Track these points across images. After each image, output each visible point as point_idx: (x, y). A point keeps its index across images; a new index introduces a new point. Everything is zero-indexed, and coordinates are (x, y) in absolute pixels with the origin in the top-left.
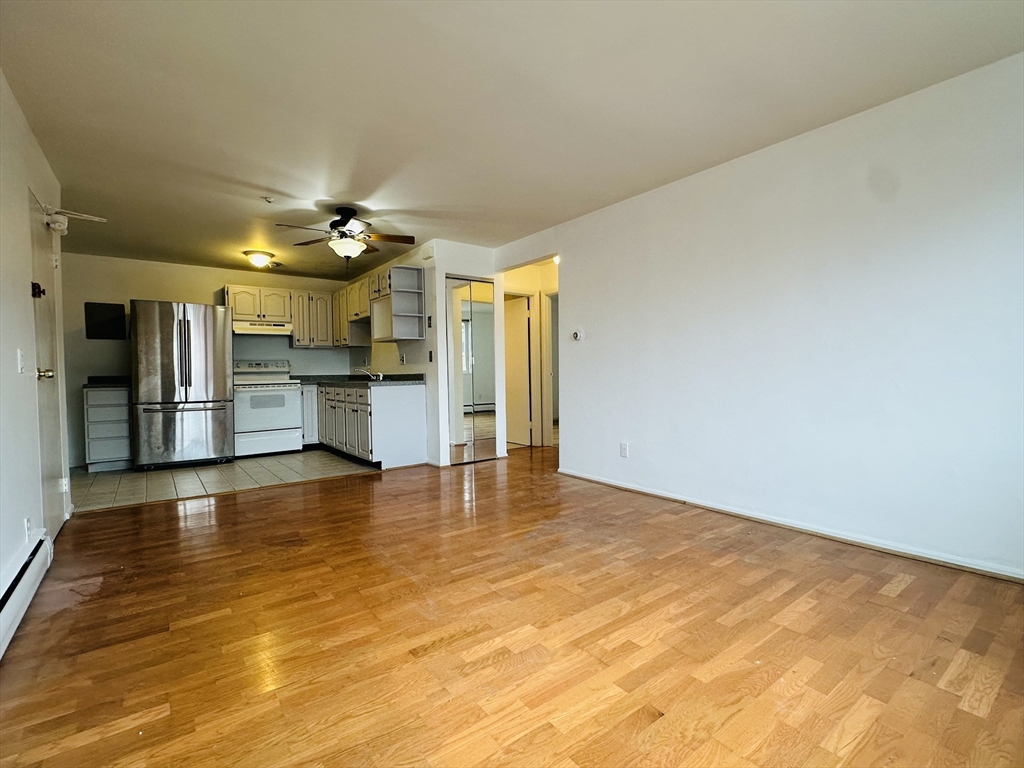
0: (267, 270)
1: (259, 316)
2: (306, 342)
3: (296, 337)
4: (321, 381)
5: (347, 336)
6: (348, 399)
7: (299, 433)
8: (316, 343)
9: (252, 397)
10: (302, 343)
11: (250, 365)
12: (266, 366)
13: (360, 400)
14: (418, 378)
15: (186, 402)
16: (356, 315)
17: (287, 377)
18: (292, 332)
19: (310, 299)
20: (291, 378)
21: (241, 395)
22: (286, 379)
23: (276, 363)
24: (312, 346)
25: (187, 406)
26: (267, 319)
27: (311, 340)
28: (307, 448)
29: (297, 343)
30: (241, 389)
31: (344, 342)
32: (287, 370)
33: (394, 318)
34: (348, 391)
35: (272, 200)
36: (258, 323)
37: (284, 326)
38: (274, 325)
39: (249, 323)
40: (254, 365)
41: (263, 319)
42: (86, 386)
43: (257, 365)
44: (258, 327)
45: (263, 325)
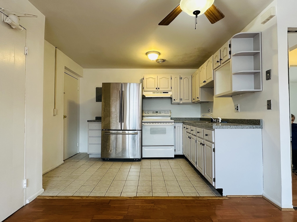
1: (156, 88)
2: (178, 101)
3: (173, 98)
4: (185, 121)
5: (199, 95)
6: (198, 134)
7: (172, 149)
8: (183, 101)
9: (151, 128)
10: (176, 101)
11: (153, 112)
12: (160, 113)
13: (206, 137)
14: (256, 123)
15: (121, 130)
16: (205, 82)
17: (169, 118)
18: (171, 96)
19: (181, 78)
20: (171, 119)
22: (169, 119)
23: (165, 111)
24: (181, 103)
26: (160, 89)
27: (181, 99)
28: (177, 157)
29: (174, 101)
30: (146, 124)
31: (197, 100)
32: (170, 115)
33: (233, 76)
34: (199, 129)
36: (156, 92)
37: (168, 93)
38: (163, 93)
39: (152, 92)
40: (155, 112)
41: (158, 90)
42: (88, 121)
43: (156, 112)
44: (156, 94)
45: (158, 93)
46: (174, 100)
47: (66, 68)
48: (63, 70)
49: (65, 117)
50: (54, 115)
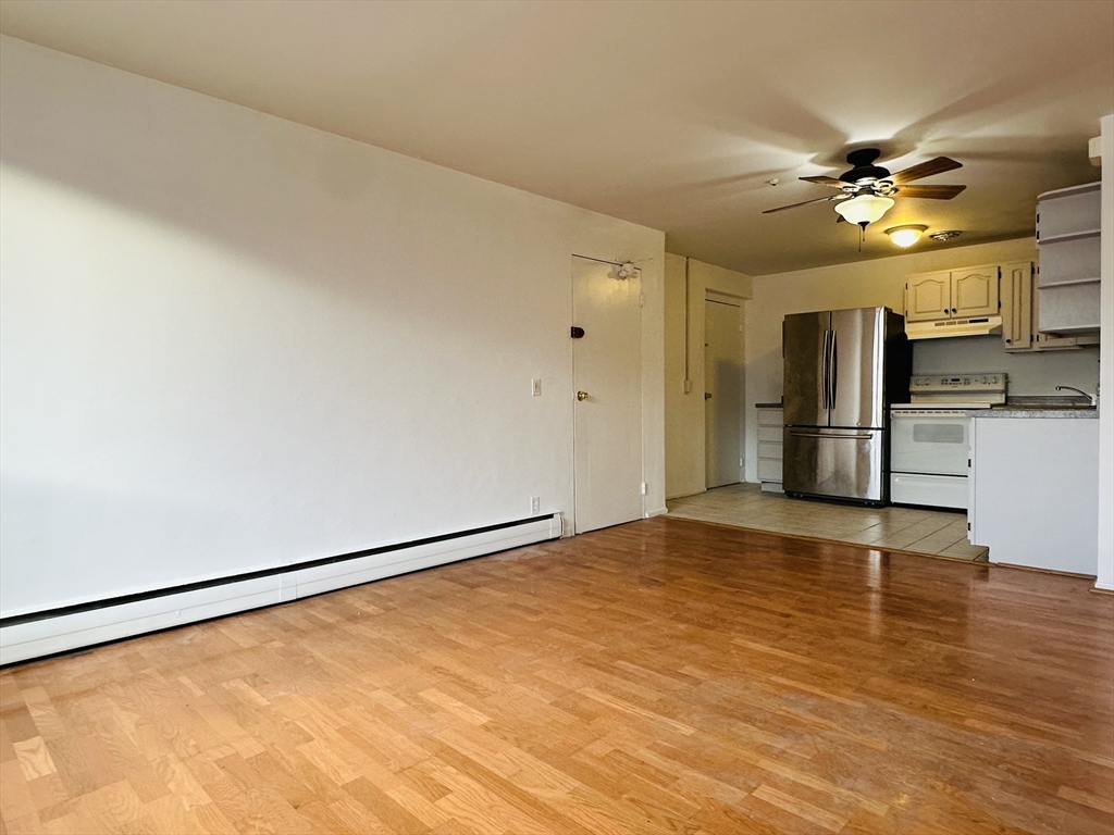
0: (921, 248)
1: (946, 311)
2: (1022, 343)
3: (1006, 337)
8: (1044, 343)
9: (915, 426)
10: (1016, 345)
11: (944, 382)
12: (967, 382)
15: (829, 427)
17: (1000, 398)
18: (999, 330)
21: (903, 422)
24: (1036, 349)
25: (831, 431)
26: (959, 312)
27: (1034, 338)
29: (1007, 344)
30: (907, 413)
32: (1001, 388)
35: (776, 181)
36: (945, 322)
37: (987, 320)
38: (971, 322)
39: (933, 323)
40: (950, 381)
41: (953, 315)
42: (757, 406)
43: (953, 380)
44: (945, 327)
45: (955, 323)
46: (1008, 341)
47: (707, 290)
48: (704, 295)
49: (707, 396)
50: (687, 393)
